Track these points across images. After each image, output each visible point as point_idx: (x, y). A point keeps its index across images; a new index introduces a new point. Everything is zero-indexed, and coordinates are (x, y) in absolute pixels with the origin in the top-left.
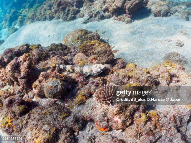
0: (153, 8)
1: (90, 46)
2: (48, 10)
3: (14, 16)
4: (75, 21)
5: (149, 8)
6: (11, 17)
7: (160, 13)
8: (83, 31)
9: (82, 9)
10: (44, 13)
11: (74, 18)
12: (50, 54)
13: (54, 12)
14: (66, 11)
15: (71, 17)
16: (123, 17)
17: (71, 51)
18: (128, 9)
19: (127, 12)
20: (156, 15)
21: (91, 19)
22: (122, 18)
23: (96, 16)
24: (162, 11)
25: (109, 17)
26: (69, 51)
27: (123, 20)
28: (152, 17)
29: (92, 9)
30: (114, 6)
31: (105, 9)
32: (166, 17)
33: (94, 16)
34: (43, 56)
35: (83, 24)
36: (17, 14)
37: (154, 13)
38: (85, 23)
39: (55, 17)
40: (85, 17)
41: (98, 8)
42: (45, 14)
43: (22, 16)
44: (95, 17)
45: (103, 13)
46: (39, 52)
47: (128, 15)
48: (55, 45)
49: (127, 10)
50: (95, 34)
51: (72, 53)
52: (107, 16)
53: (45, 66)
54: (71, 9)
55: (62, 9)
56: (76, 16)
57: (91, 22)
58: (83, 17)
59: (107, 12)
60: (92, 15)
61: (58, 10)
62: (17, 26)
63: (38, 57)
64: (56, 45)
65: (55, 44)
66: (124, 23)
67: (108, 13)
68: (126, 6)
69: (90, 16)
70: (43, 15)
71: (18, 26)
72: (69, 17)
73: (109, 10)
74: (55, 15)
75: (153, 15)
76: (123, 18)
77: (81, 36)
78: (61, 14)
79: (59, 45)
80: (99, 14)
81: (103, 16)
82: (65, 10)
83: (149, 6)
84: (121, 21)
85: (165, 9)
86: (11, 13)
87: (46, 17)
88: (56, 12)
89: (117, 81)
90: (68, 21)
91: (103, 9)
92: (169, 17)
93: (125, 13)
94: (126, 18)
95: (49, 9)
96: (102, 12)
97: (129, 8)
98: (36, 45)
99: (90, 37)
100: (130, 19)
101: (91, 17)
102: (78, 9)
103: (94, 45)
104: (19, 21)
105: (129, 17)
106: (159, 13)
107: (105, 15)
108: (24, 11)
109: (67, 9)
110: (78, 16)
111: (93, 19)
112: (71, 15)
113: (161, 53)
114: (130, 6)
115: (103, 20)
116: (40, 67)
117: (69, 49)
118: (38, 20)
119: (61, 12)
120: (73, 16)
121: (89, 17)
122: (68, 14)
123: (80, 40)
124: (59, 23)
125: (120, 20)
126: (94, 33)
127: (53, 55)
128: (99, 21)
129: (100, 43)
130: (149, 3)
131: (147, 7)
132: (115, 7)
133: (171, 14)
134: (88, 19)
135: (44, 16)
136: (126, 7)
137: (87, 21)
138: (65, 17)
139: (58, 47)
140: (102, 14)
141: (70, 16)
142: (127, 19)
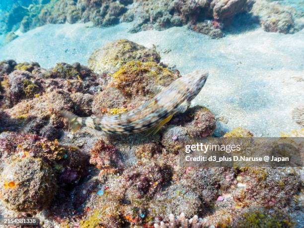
0: (264, 15)
1: (138, 74)
2: (70, 4)
3: (16, 14)
4: (116, 27)
5: (255, 14)
6: (11, 16)
7: (277, 26)
8: (128, 44)
9: (130, 7)
10: (64, 10)
11: (114, 22)
12: (47, 85)
13: (80, 8)
14: (102, 9)
15: (109, 20)
16: (207, 26)
17: (97, 81)
18: (217, 12)
19: (216, 18)
20: (267, 29)
21: (146, 25)
22: (204, 27)
23: (155, 20)
24: (280, 22)
25: (180, 24)
26: (93, 80)
27: (207, 31)
28: (260, 31)
29: (148, 7)
30: (191, 4)
31: (174, 7)
32: (286, 34)
33: (151, 19)
34: (28, 87)
35: (129, 34)
36: (23, 12)
37: (265, 24)
38: (134, 31)
39: (81, 19)
40: (134, 22)
41: (160, 6)
42: (64, 13)
43: (30, 16)
44: (153, 22)
45: (169, 16)
46: (20, 79)
47: (217, 24)
48: (65, 66)
49: (215, 14)
50: (151, 53)
51: (100, 86)
52: (176, 21)
53: (28, 112)
54: (112, 5)
55: (95, 5)
56: (119, 19)
57: (145, 30)
58: (132, 20)
59: (177, 14)
60: (148, 18)
61: (88, 6)
62: (19, 32)
63: (17, 89)
64: (67, 67)
65: (65, 64)
66: (207, 37)
67: (179, 15)
68: (214, 5)
69: (144, 19)
70: (61, 14)
71: (21, 31)
72: (107, 19)
73: (181, 10)
74: (82, 14)
75: (263, 27)
76: (206, 28)
77: (124, 54)
78: (93, 13)
79: (74, 66)
80: (162, 16)
81: (168, 20)
82: (101, 6)
83: (255, 11)
84: (202, 33)
85: (287, 19)
86: (12, 10)
87: (66, 17)
88: (83, 10)
89: (202, 178)
90: (104, 26)
91: (169, 8)
92: (291, 35)
93: (211, 18)
94: (212, 28)
95: (72, 4)
96: (168, 13)
97: (220, 9)
98: (28, 64)
99: (140, 57)
100: (219, 31)
101: (146, 21)
102: (123, 6)
103: (146, 71)
104: (23, 24)
105: (217, 27)
106: (274, 25)
107: (172, 20)
108: (34, 9)
109: (104, 5)
110: (122, 18)
111: (149, 25)
112: (111, 15)
113: (284, 104)
114: (222, 6)
115: (169, 28)
116: (14, 114)
117: (95, 78)
118: (52, 21)
119: (92, 9)
120: (113, 17)
121: (141, 22)
122: (105, 14)
123: (120, 61)
124: (88, 29)
125: (200, 31)
126: (150, 50)
127: (52, 87)
128: (160, 30)
129: (160, 69)
130: (255, 6)
131: (252, 14)
132: (193, 5)
133: (295, 30)
134: (140, 25)
135: (63, 15)
136: (215, 7)
137: (139, 28)
138: (98, 19)
139: (71, 70)
140: (166, 17)
141: (107, 17)
142: (214, 30)
